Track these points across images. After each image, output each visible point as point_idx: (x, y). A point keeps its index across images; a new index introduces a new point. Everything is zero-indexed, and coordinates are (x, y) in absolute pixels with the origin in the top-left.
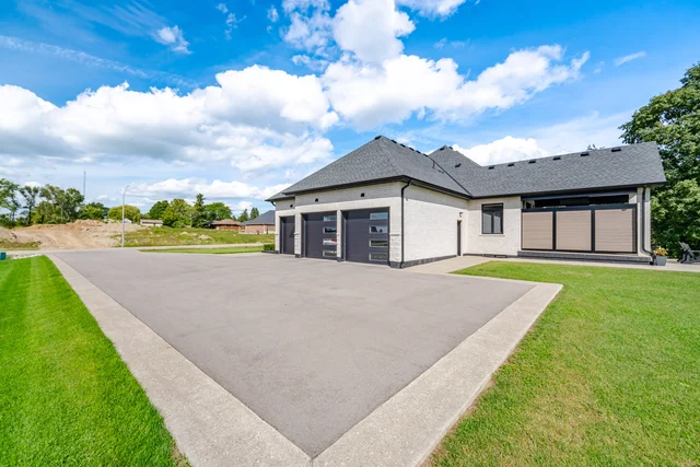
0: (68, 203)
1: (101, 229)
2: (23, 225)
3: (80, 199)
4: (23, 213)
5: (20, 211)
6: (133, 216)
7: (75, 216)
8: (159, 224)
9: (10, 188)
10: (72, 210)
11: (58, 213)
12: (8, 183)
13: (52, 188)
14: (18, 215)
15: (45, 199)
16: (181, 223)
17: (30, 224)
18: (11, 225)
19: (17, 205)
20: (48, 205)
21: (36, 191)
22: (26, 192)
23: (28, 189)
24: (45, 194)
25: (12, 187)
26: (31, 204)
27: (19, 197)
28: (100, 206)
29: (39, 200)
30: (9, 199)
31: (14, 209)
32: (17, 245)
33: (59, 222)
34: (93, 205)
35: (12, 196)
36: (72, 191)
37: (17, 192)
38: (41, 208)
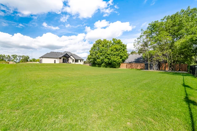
0: (26, 59)
2: (18, 63)
3: (29, 58)
5: (18, 60)
14: (18, 61)
23: (19, 56)
24: (22, 57)
25: (16, 56)
26: (20, 59)
27: (18, 58)
30: (16, 58)
31: (17, 60)
34: (33, 59)
36: (27, 56)
37: (17, 57)
38: (22, 60)
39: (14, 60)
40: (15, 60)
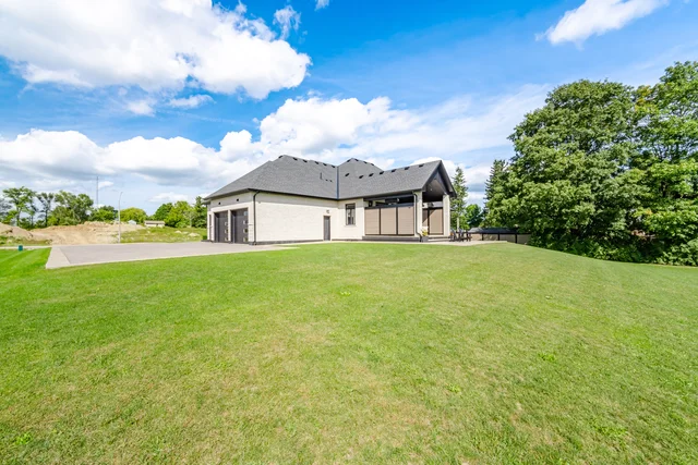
0: (79, 207)
1: (106, 229)
2: (40, 227)
3: (90, 203)
4: (41, 216)
5: (37, 214)
6: (138, 217)
7: (84, 218)
8: (161, 224)
9: (29, 194)
10: (84, 213)
11: (71, 216)
12: (27, 190)
13: (64, 194)
14: (36, 218)
15: (59, 204)
16: (182, 224)
17: (46, 226)
18: (30, 227)
19: (35, 209)
20: (62, 209)
21: (51, 197)
22: (43, 198)
23: (44, 195)
24: (59, 199)
25: (31, 194)
26: (47, 208)
27: (38, 204)
28: (111, 209)
29: (54, 205)
30: (28, 205)
31: (33, 213)
32: (34, 242)
33: (71, 224)
34: (105, 208)
35: (31, 202)
36: (83, 196)
37: (35, 198)
38: (56, 212)
39: (15, 214)
40: (24, 215)
